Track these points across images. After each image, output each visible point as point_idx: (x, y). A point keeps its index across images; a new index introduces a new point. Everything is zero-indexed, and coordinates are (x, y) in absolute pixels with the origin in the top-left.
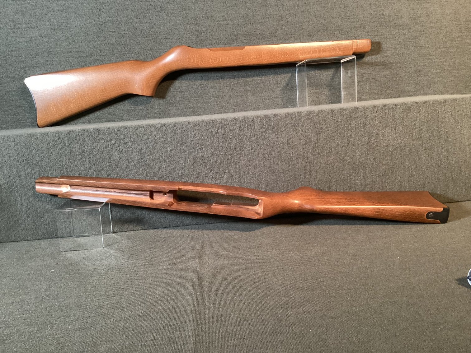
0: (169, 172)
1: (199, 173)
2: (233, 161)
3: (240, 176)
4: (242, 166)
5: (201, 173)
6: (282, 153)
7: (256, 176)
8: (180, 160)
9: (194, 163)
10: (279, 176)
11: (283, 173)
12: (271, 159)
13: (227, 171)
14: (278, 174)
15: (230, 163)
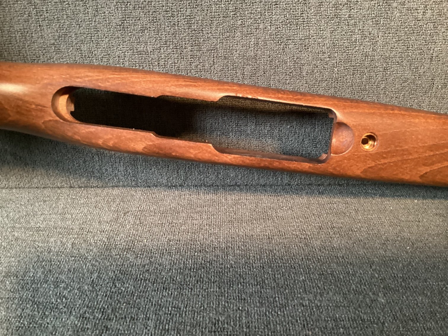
0: (54, 44)
1: (140, 53)
2: (239, 22)
3: (257, 70)
4: (265, 41)
5: (147, 53)
6: (395, 5)
7: (304, 74)
8: (82, 9)
9: (123, 20)
10: (370, 77)
11: (385, 69)
12: (355, 25)
13: (221, 52)
14: (369, 72)
15: (233, 29)
